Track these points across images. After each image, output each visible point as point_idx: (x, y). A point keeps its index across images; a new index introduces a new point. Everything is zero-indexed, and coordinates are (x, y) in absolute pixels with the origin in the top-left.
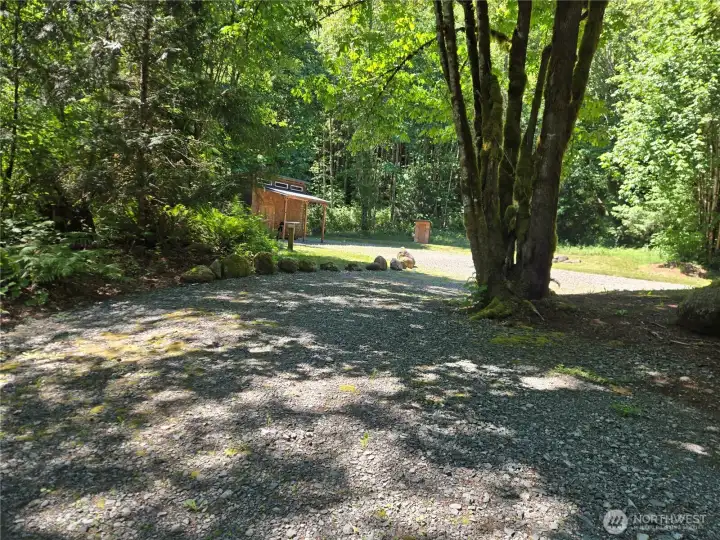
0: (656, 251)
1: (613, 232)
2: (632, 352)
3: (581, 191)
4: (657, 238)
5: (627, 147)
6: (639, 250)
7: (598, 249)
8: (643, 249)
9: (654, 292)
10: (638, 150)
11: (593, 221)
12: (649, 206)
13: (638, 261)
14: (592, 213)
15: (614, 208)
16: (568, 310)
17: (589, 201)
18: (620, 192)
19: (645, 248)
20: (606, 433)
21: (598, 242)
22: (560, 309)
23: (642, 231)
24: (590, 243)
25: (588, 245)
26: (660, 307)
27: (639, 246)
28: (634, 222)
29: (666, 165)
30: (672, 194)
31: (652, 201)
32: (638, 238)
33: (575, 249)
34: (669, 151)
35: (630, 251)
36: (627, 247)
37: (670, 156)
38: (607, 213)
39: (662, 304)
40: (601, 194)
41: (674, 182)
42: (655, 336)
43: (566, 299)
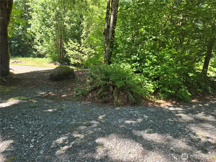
0: (47, 59)
1: (35, 53)
2: (37, 89)
3: (23, 39)
4: (47, 55)
5: (35, 27)
6: (43, 59)
7: (31, 58)
8: (44, 58)
9: (44, 71)
10: (38, 29)
11: (28, 50)
12: (44, 46)
13: (43, 62)
14: (28, 47)
15: (34, 46)
16: (17, 79)
17: (26, 43)
18: (34, 41)
19: (45, 58)
20: (26, 114)
21: (31, 56)
22: (14, 79)
23: (43, 53)
24: (28, 56)
25: (28, 57)
26: (46, 75)
27: (43, 58)
28: (40, 50)
29: (46, 34)
30: (49, 43)
31: (45, 45)
32: (42, 55)
33: (23, 59)
34: (46, 30)
35: (41, 59)
36: (40, 58)
37: (47, 32)
38: (32, 47)
39: (46, 74)
40: (30, 41)
41: (49, 39)
42: (44, 83)
43: (17, 75)
